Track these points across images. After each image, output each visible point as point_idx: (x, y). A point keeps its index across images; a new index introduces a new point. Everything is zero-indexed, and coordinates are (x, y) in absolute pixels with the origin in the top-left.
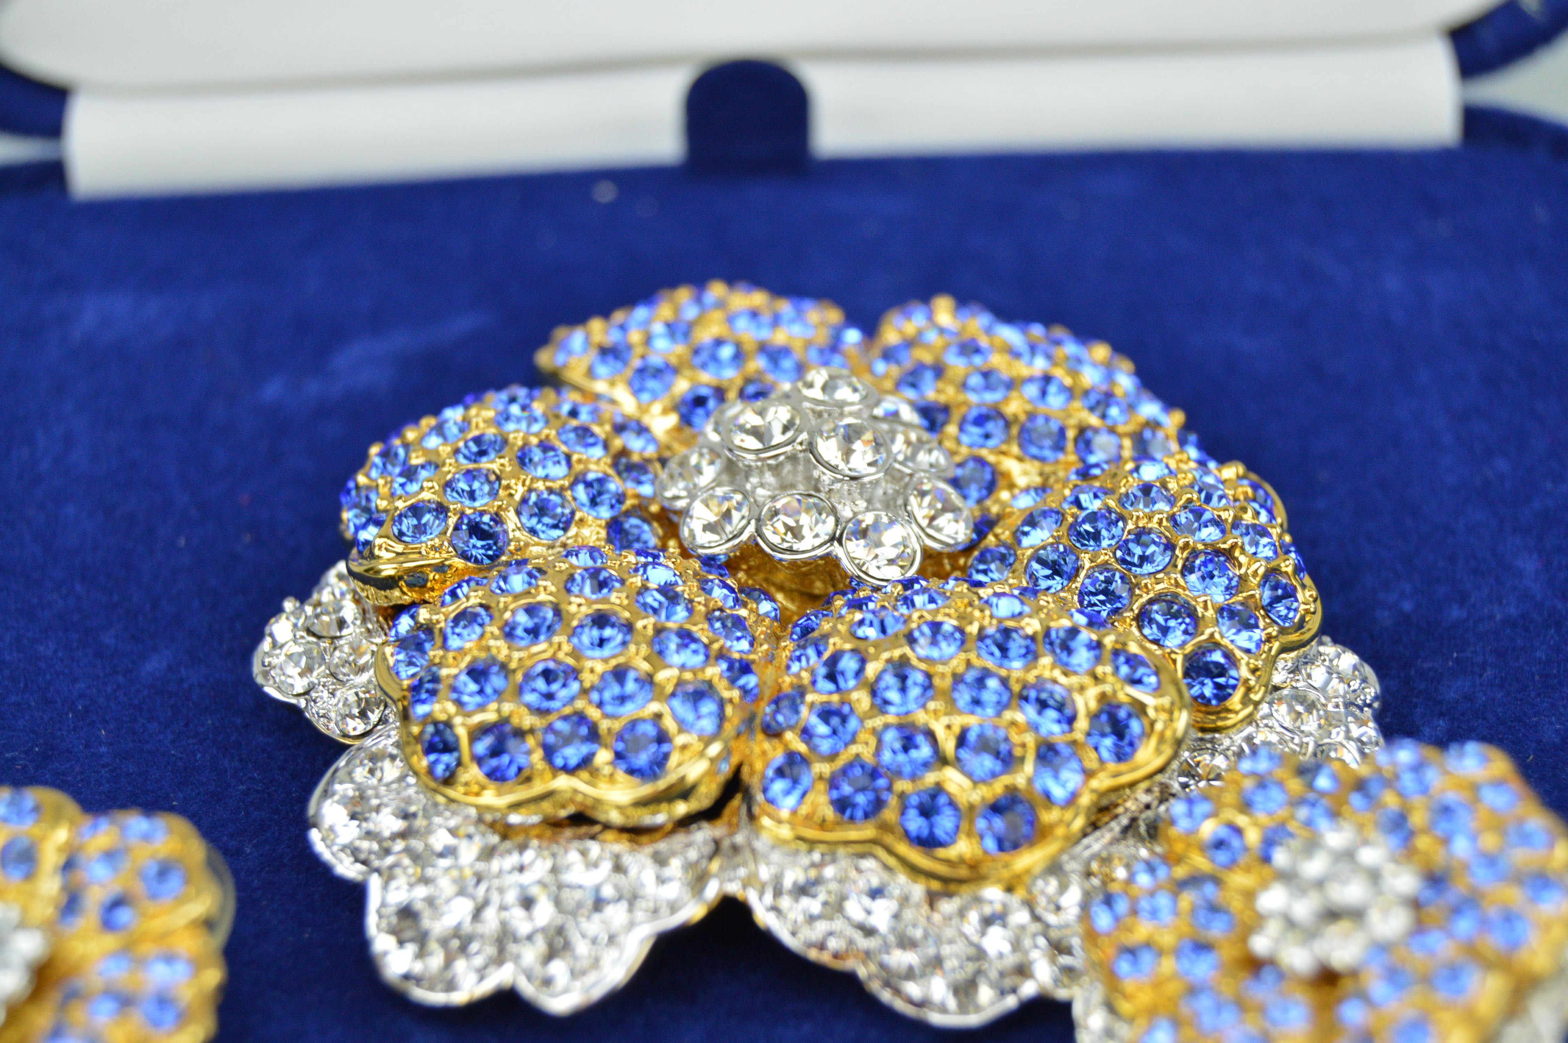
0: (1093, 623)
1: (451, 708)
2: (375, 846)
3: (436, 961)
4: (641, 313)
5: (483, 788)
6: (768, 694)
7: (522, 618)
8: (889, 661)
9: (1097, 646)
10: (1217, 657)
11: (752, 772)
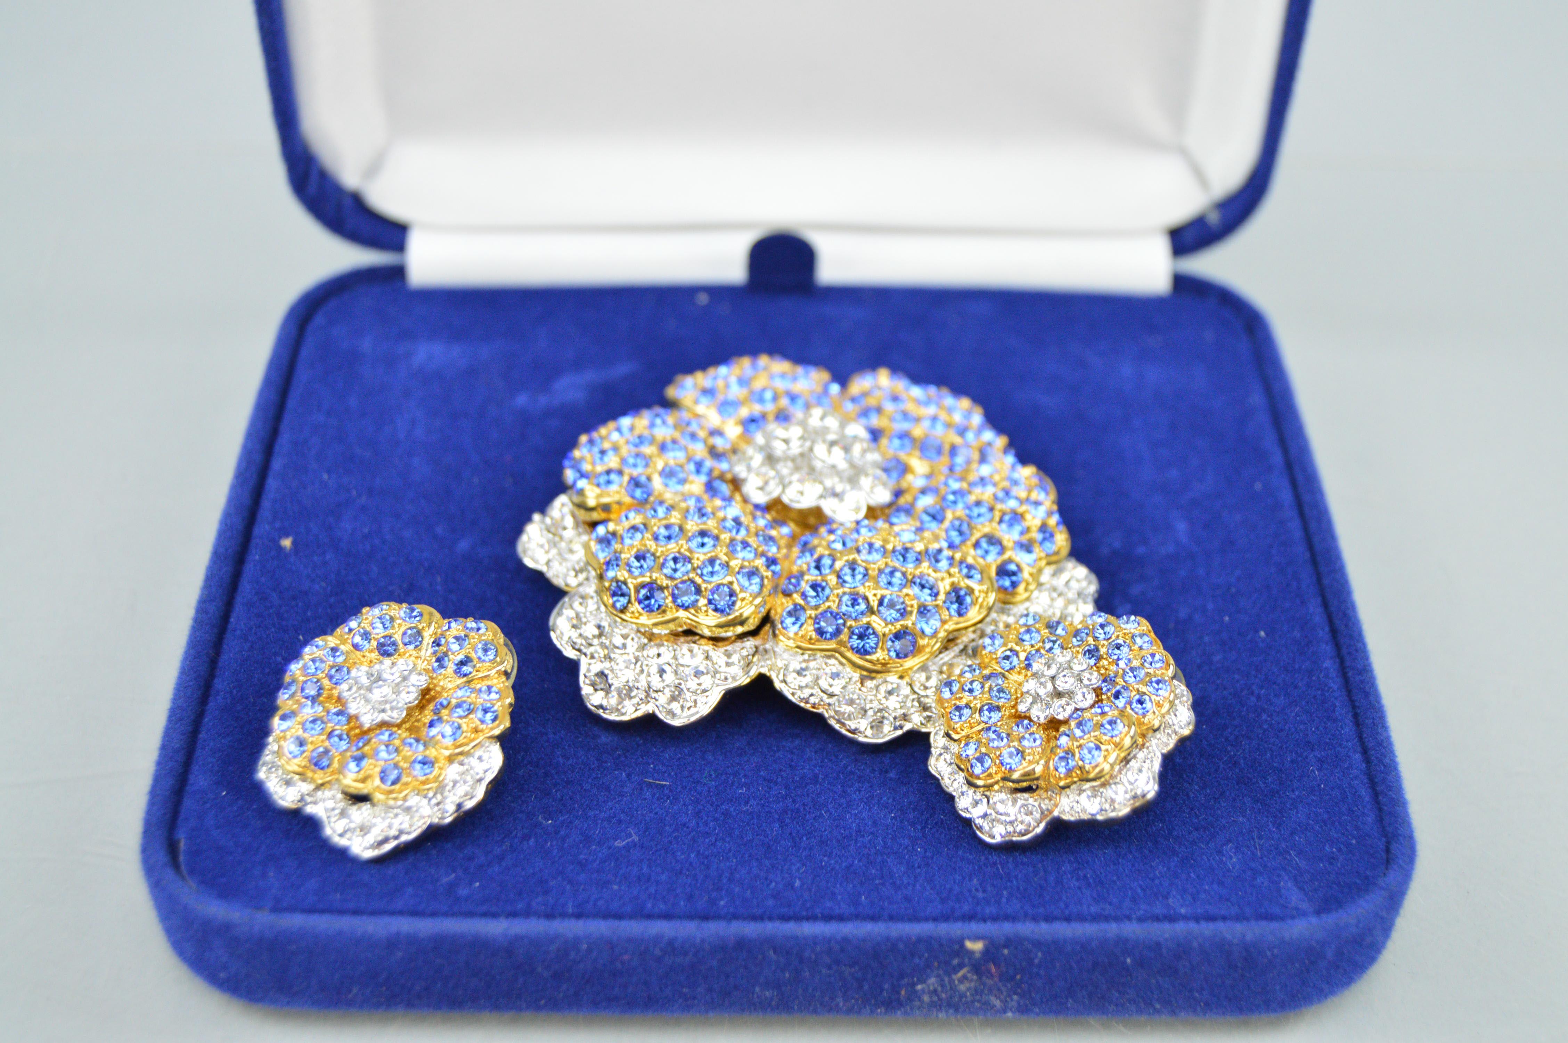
0: (951, 546)
1: (626, 575)
2: (584, 642)
3: (613, 701)
4: (723, 370)
5: (641, 614)
6: (785, 574)
7: (663, 532)
8: (847, 561)
9: (951, 558)
10: (1013, 567)
11: (776, 613)
